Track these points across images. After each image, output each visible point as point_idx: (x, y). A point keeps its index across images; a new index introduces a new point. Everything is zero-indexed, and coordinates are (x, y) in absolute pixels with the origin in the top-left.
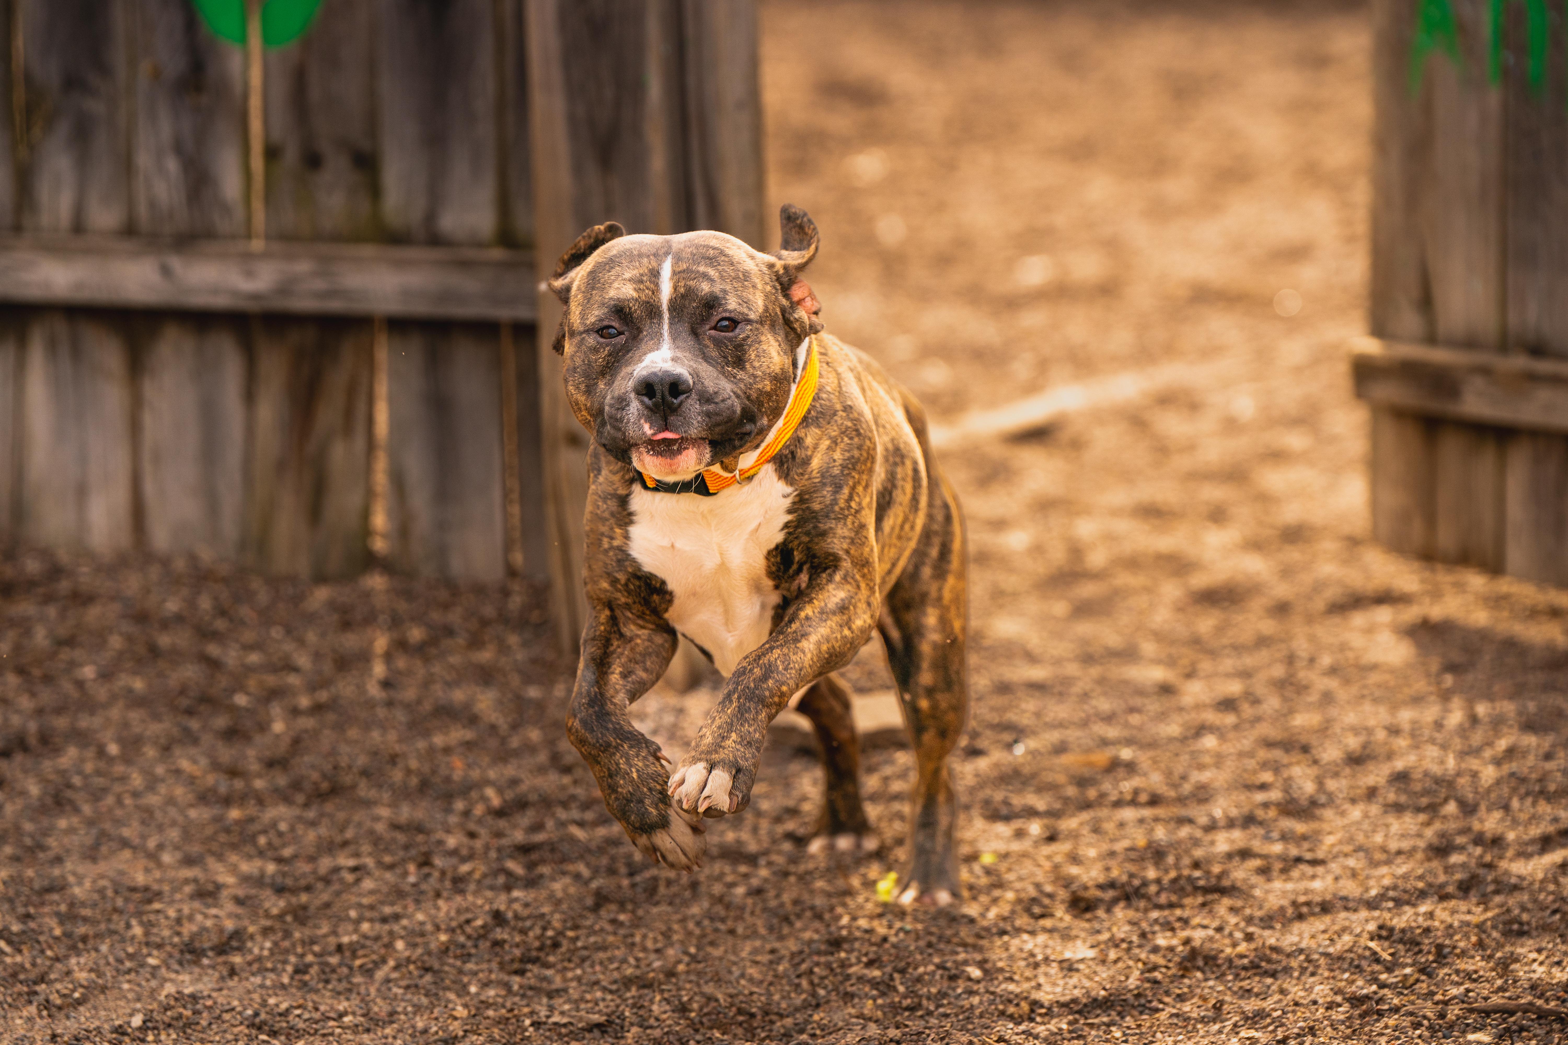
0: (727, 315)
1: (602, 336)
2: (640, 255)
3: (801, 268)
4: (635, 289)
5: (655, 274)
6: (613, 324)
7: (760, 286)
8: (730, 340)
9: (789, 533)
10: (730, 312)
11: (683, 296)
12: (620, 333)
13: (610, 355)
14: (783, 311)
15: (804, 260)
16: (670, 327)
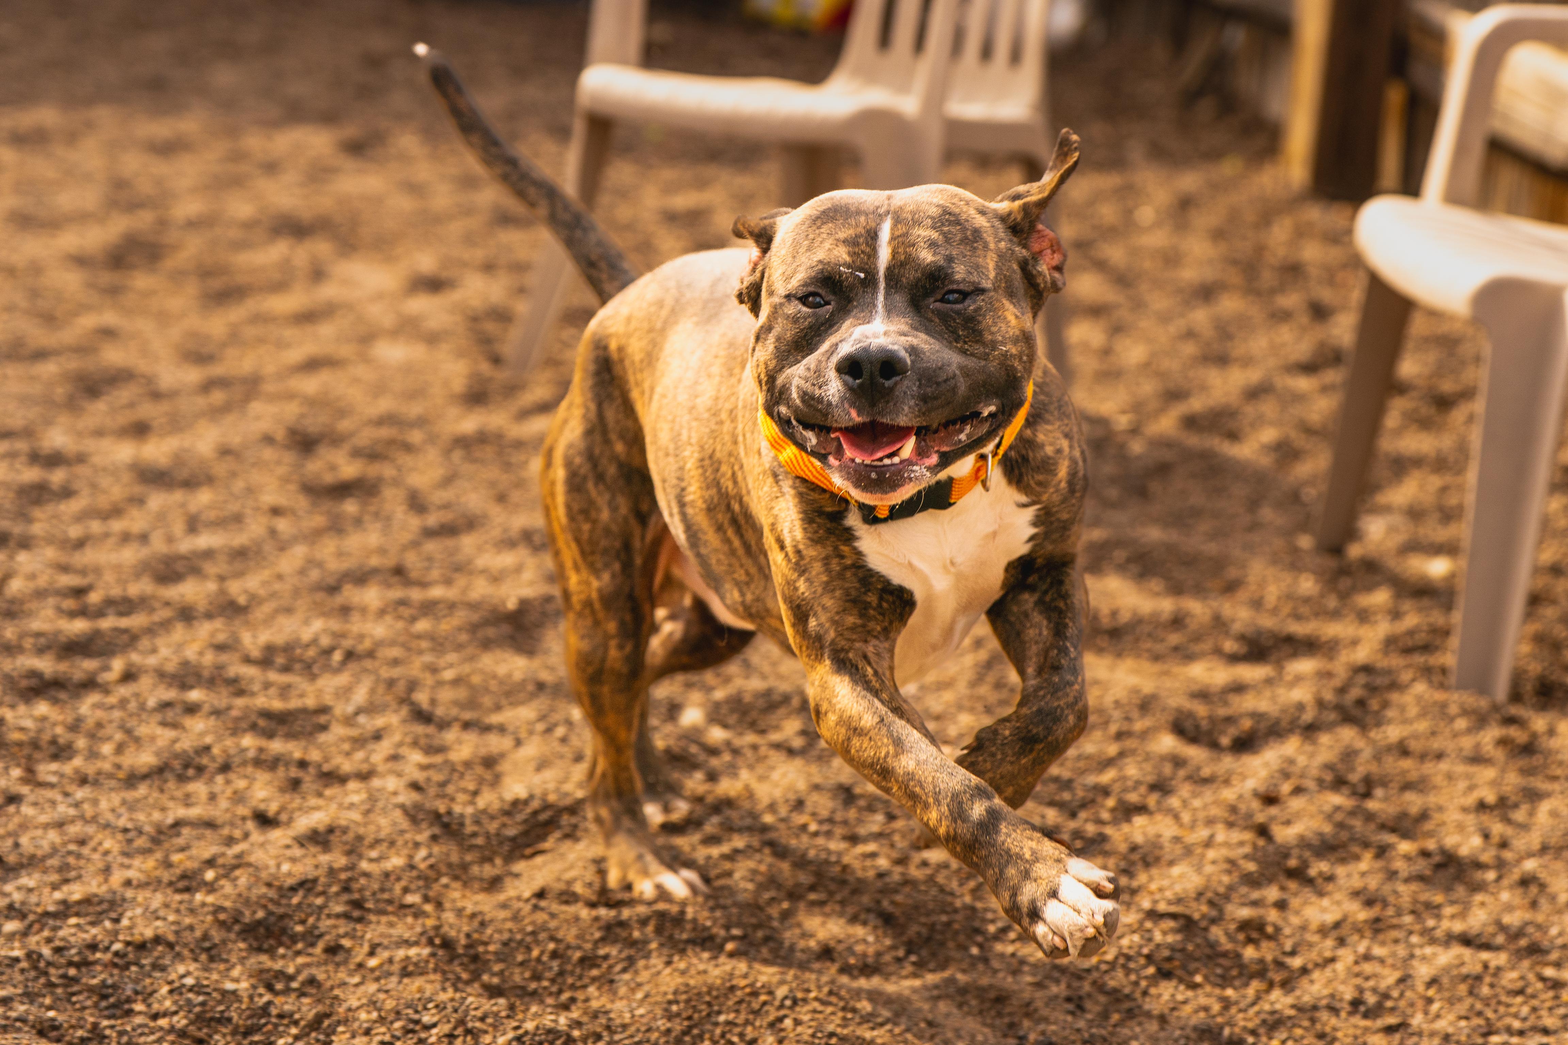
0: (955, 287)
1: (804, 304)
2: (859, 212)
3: (1042, 204)
4: (849, 253)
5: (873, 236)
6: (820, 291)
7: (992, 246)
8: (958, 313)
9: (1035, 546)
10: (958, 283)
11: (902, 265)
12: (827, 303)
13: (810, 327)
14: (1024, 266)
15: (1046, 194)
16: (886, 298)
